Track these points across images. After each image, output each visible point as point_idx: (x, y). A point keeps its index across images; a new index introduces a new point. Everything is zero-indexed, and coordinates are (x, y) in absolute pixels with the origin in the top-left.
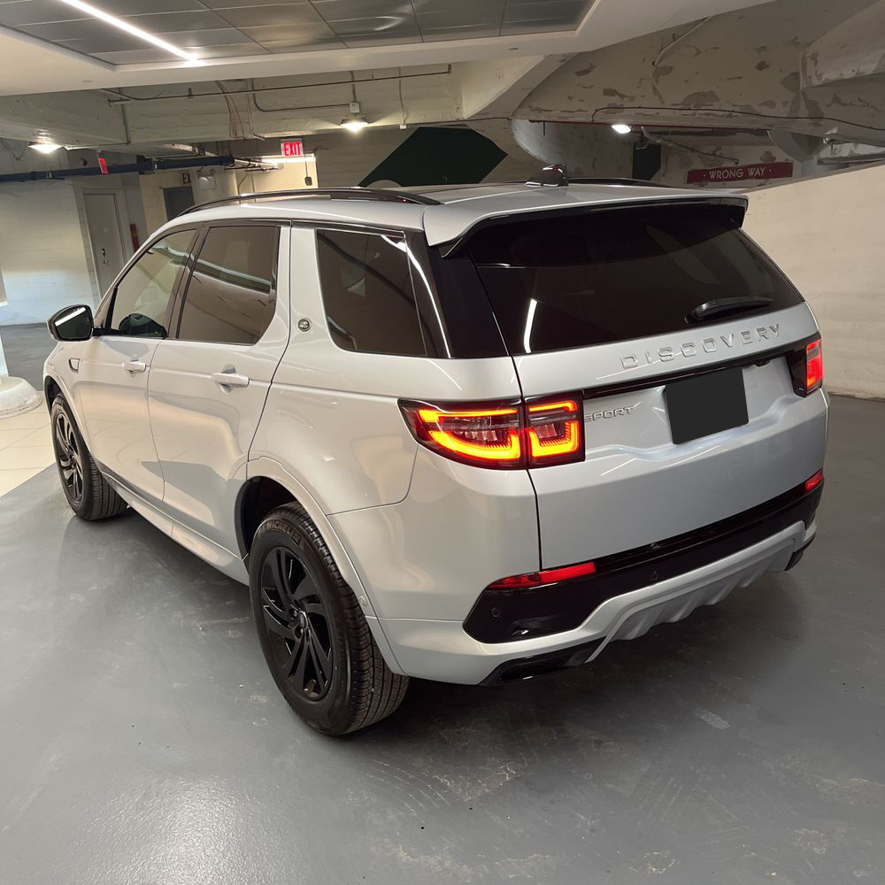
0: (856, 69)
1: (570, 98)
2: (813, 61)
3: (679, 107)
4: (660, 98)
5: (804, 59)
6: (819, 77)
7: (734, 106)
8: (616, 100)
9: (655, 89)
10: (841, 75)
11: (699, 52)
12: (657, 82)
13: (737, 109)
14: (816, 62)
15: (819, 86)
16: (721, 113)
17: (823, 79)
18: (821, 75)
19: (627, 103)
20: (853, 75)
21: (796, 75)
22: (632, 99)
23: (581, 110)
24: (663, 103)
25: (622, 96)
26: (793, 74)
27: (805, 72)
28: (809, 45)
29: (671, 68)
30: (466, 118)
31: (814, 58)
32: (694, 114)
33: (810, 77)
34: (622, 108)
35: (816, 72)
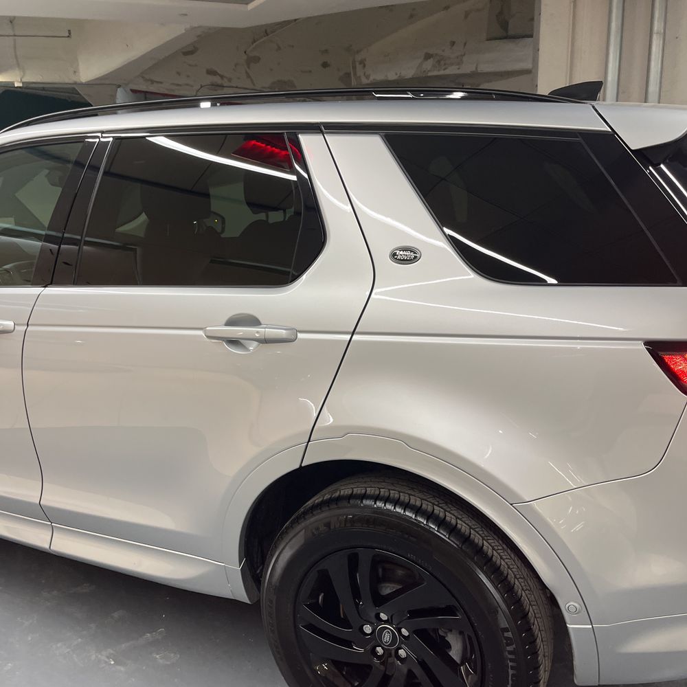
0: (398, 73)
1: (178, 73)
2: (362, 65)
4: (252, 80)
5: (354, 62)
6: (368, 77)
8: (217, 80)
9: (247, 73)
10: (386, 76)
11: (279, 48)
12: (249, 68)
14: (364, 66)
17: (371, 78)
19: (225, 83)
20: (396, 77)
21: (348, 75)
22: (230, 80)
23: (187, 85)
24: (254, 85)
25: (222, 77)
26: (346, 74)
27: (355, 74)
28: (358, 52)
29: (259, 59)
30: (84, 81)
31: (363, 63)
33: (360, 77)
34: (222, 86)
35: (365, 74)
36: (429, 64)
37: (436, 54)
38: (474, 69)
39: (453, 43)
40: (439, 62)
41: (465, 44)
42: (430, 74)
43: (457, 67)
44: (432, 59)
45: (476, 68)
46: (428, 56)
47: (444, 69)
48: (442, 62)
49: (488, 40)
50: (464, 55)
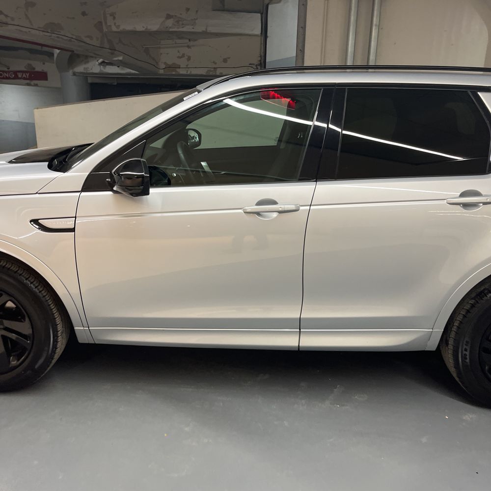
0: (145, 27)
2: (112, 17)
3: (42, 29)
4: (30, 22)
5: (105, 14)
6: (118, 27)
7: (73, 35)
8: (3, 18)
9: (26, 15)
12: (27, 11)
13: (74, 37)
14: (114, 18)
15: (116, 32)
16: (65, 38)
17: (121, 28)
18: (119, 26)
19: (9, 21)
20: (144, 29)
21: (100, 23)
22: (13, 19)
24: (32, 25)
25: (6, 16)
27: (106, 23)
28: (109, 7)
29: (35, 4)
31: (113, 15)
32: (50, 36)
33: (110, 26)
34: (7, 24)
35: (115, 24)
36: (170, 22)
37: (175, 16)
38: (204, 30)
39: (188, 10)
40: (178, 22)
41: (197, 11)
42: (171, 30)
43: (192, 27)
44: (172, 19)
45: (206, 29)
46: (169, 17)
47: (183, 27)
48: (181, 23)
49: (214, 10)
50: (197, 19)
